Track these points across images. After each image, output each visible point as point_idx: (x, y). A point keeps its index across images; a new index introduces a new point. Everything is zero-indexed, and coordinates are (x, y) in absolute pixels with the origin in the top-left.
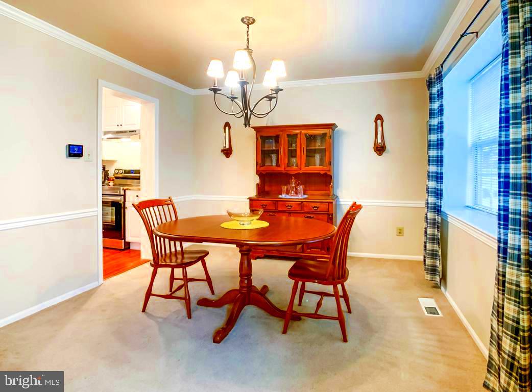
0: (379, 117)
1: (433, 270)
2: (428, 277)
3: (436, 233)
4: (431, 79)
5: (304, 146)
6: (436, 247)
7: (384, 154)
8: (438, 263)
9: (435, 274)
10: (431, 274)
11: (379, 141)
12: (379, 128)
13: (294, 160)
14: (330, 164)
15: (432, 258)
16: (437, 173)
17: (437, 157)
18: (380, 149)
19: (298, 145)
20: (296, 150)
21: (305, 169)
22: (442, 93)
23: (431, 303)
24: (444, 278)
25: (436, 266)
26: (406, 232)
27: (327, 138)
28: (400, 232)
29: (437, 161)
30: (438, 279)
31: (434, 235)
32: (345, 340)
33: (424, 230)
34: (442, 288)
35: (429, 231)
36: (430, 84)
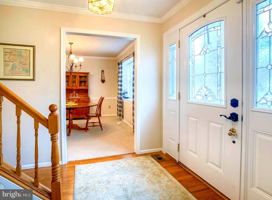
0: (103, 71)
1: (120, 115)
2: (119, 117)
3: (121, 105)
4: (119, 63)
5: (79, 80)
6: (121, 109)
7: (104, 83)
8: (121, 113)
9: (121, 116)
10: (120, 116)
11: (103, 78)
12: (103, 75)
13: (74, 84)
14: (88, 86)
15: (120, 112)
16: (121, 89)
17: (121, 84)
18: (103, 81)
19: (77, 79)
20: (75, 81)
21: (79, 88)
22: (122, 68)
23: (120, 123)
24: (123, 117)
25: (121, 114)
26: (111, 107)
27: (87, 77)
28: (110, 107)
29: (121, 85)
30: (121, 117)
31: (120, 105)
32: (102, 130)
33: (117, 109)
34: (123, 120)
35: (119, 104)
36: (119, 64)
